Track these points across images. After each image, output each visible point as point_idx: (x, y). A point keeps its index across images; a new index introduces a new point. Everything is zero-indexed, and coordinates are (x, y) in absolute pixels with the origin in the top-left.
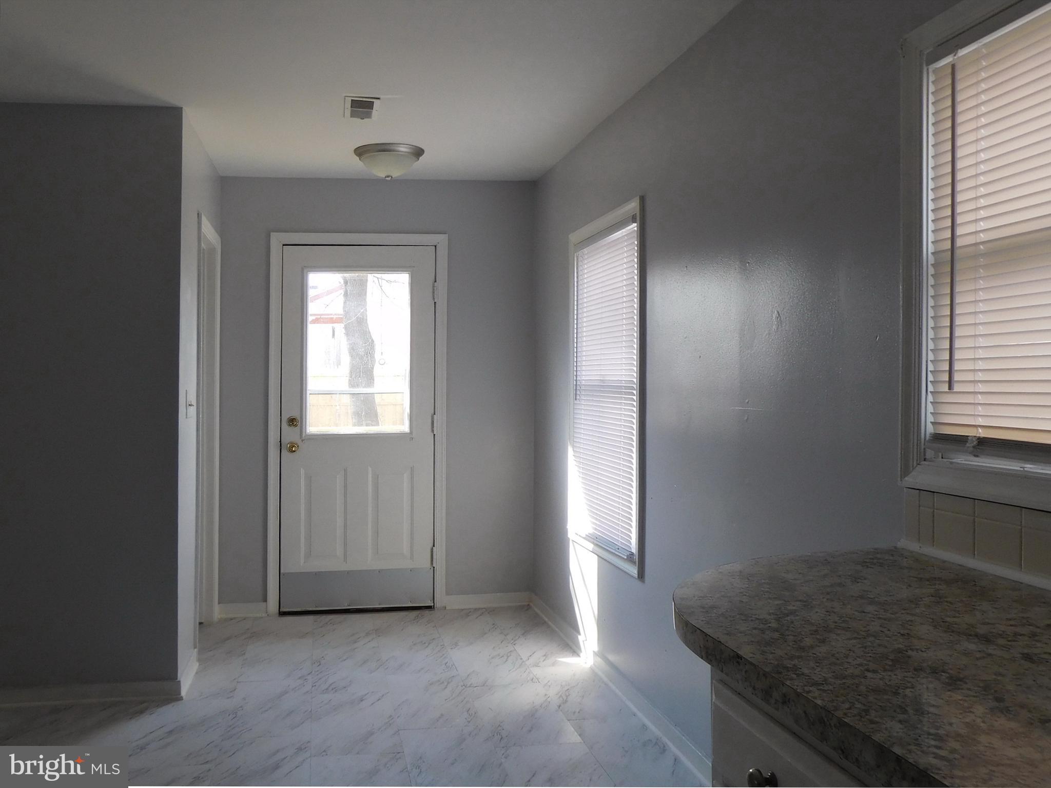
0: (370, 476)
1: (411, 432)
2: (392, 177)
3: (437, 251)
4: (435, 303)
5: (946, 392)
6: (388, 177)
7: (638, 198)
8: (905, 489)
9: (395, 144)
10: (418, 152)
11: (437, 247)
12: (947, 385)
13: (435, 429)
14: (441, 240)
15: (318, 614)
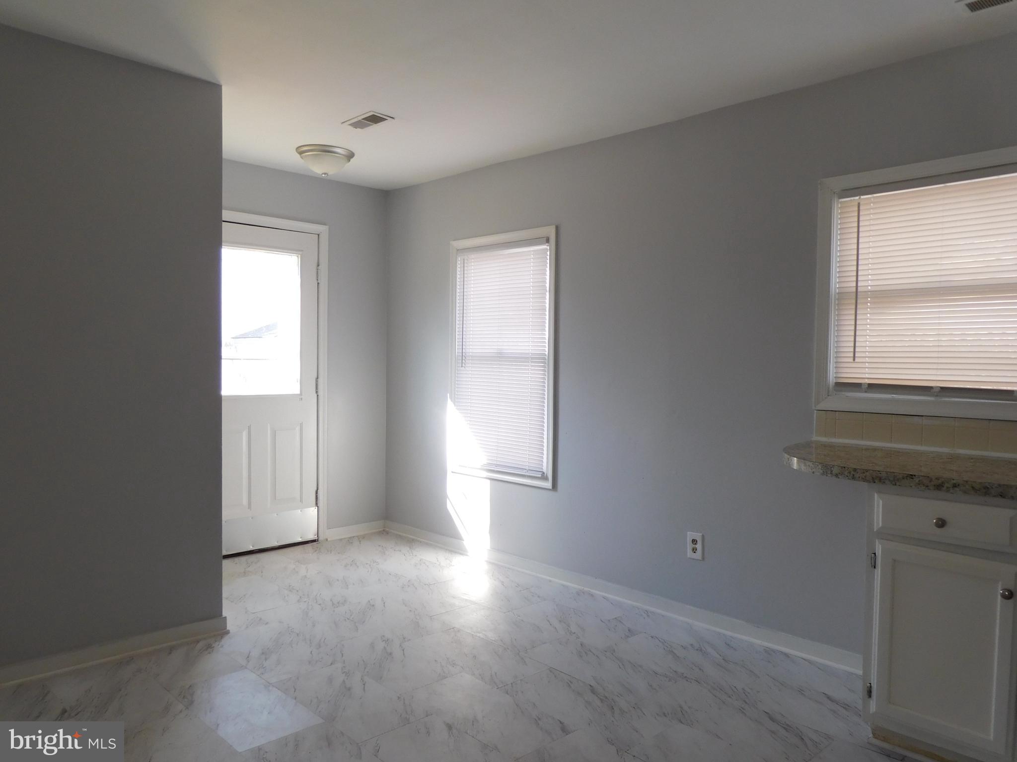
0: (269, 432)
1: (301, 394)
2: (327, 174)
3: (320, 239)
4: (318, 283)
5: (851, 362)
6: (325, 174)
7: (554, 226)
8: (815, 411)
9: (333, 146)
10: (350, 156)
11: (321, 236)
12: (852, 359)
13: (319, 391)
14: (323, 229)
15: (231, 557)
